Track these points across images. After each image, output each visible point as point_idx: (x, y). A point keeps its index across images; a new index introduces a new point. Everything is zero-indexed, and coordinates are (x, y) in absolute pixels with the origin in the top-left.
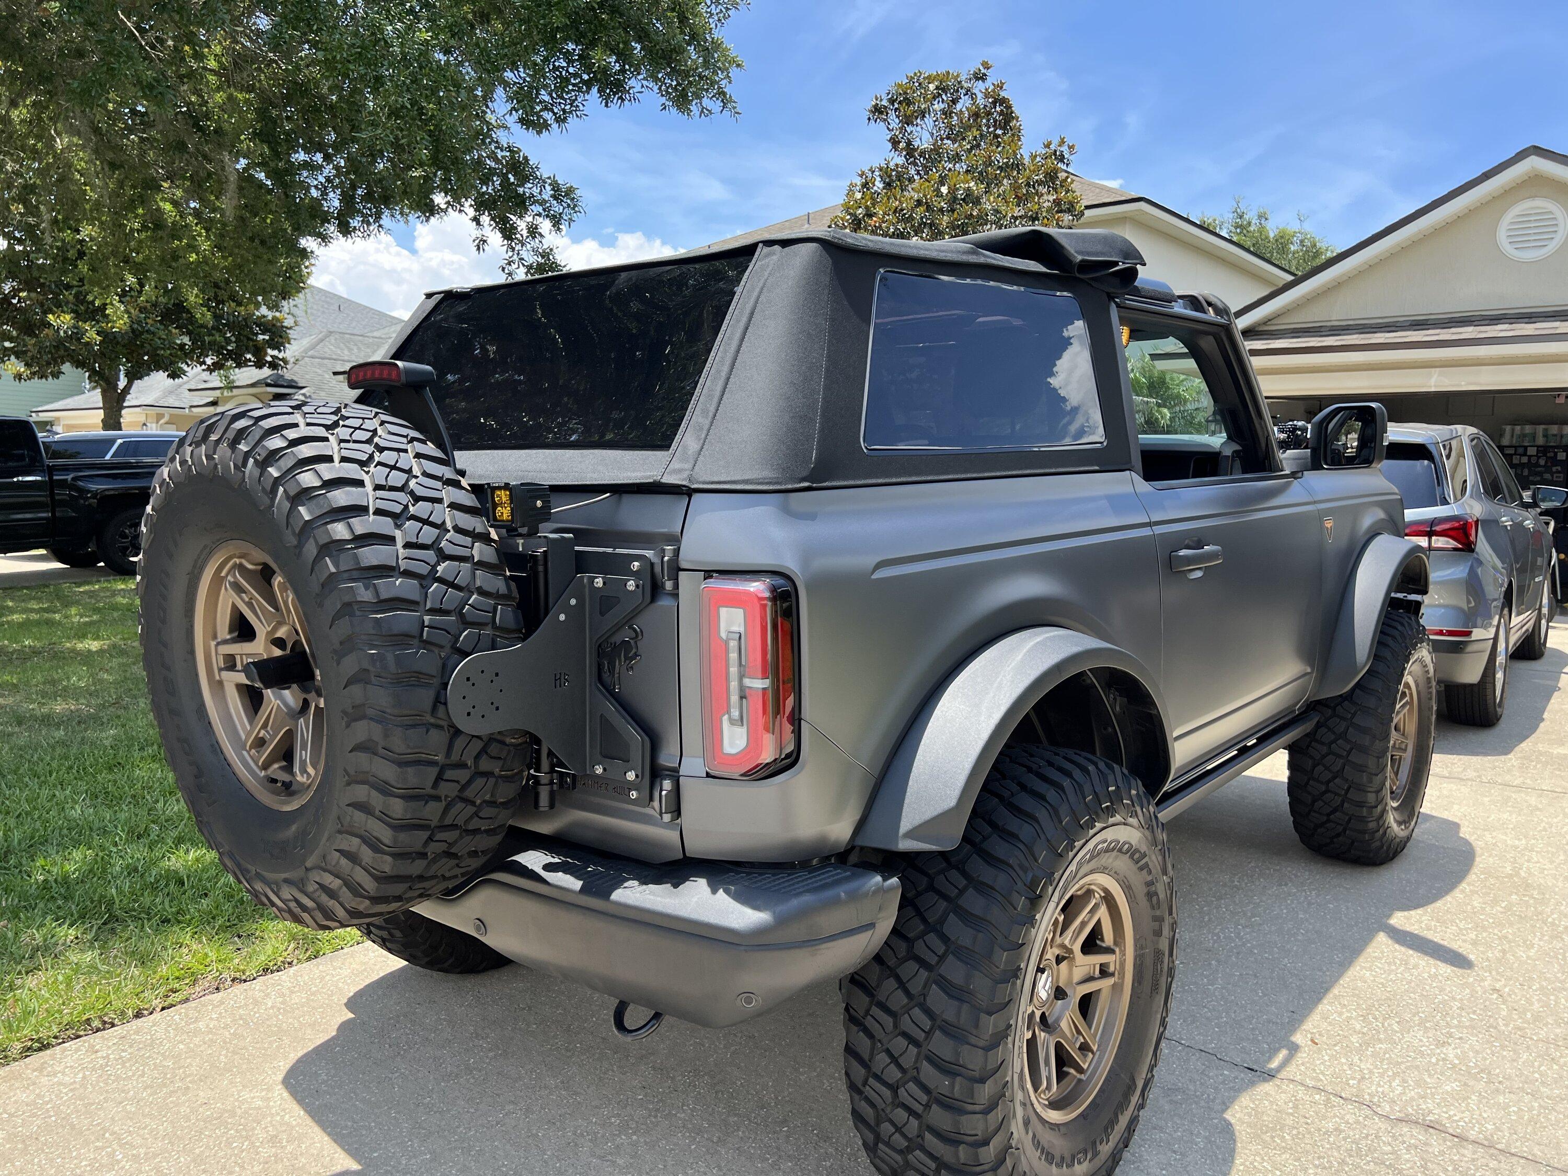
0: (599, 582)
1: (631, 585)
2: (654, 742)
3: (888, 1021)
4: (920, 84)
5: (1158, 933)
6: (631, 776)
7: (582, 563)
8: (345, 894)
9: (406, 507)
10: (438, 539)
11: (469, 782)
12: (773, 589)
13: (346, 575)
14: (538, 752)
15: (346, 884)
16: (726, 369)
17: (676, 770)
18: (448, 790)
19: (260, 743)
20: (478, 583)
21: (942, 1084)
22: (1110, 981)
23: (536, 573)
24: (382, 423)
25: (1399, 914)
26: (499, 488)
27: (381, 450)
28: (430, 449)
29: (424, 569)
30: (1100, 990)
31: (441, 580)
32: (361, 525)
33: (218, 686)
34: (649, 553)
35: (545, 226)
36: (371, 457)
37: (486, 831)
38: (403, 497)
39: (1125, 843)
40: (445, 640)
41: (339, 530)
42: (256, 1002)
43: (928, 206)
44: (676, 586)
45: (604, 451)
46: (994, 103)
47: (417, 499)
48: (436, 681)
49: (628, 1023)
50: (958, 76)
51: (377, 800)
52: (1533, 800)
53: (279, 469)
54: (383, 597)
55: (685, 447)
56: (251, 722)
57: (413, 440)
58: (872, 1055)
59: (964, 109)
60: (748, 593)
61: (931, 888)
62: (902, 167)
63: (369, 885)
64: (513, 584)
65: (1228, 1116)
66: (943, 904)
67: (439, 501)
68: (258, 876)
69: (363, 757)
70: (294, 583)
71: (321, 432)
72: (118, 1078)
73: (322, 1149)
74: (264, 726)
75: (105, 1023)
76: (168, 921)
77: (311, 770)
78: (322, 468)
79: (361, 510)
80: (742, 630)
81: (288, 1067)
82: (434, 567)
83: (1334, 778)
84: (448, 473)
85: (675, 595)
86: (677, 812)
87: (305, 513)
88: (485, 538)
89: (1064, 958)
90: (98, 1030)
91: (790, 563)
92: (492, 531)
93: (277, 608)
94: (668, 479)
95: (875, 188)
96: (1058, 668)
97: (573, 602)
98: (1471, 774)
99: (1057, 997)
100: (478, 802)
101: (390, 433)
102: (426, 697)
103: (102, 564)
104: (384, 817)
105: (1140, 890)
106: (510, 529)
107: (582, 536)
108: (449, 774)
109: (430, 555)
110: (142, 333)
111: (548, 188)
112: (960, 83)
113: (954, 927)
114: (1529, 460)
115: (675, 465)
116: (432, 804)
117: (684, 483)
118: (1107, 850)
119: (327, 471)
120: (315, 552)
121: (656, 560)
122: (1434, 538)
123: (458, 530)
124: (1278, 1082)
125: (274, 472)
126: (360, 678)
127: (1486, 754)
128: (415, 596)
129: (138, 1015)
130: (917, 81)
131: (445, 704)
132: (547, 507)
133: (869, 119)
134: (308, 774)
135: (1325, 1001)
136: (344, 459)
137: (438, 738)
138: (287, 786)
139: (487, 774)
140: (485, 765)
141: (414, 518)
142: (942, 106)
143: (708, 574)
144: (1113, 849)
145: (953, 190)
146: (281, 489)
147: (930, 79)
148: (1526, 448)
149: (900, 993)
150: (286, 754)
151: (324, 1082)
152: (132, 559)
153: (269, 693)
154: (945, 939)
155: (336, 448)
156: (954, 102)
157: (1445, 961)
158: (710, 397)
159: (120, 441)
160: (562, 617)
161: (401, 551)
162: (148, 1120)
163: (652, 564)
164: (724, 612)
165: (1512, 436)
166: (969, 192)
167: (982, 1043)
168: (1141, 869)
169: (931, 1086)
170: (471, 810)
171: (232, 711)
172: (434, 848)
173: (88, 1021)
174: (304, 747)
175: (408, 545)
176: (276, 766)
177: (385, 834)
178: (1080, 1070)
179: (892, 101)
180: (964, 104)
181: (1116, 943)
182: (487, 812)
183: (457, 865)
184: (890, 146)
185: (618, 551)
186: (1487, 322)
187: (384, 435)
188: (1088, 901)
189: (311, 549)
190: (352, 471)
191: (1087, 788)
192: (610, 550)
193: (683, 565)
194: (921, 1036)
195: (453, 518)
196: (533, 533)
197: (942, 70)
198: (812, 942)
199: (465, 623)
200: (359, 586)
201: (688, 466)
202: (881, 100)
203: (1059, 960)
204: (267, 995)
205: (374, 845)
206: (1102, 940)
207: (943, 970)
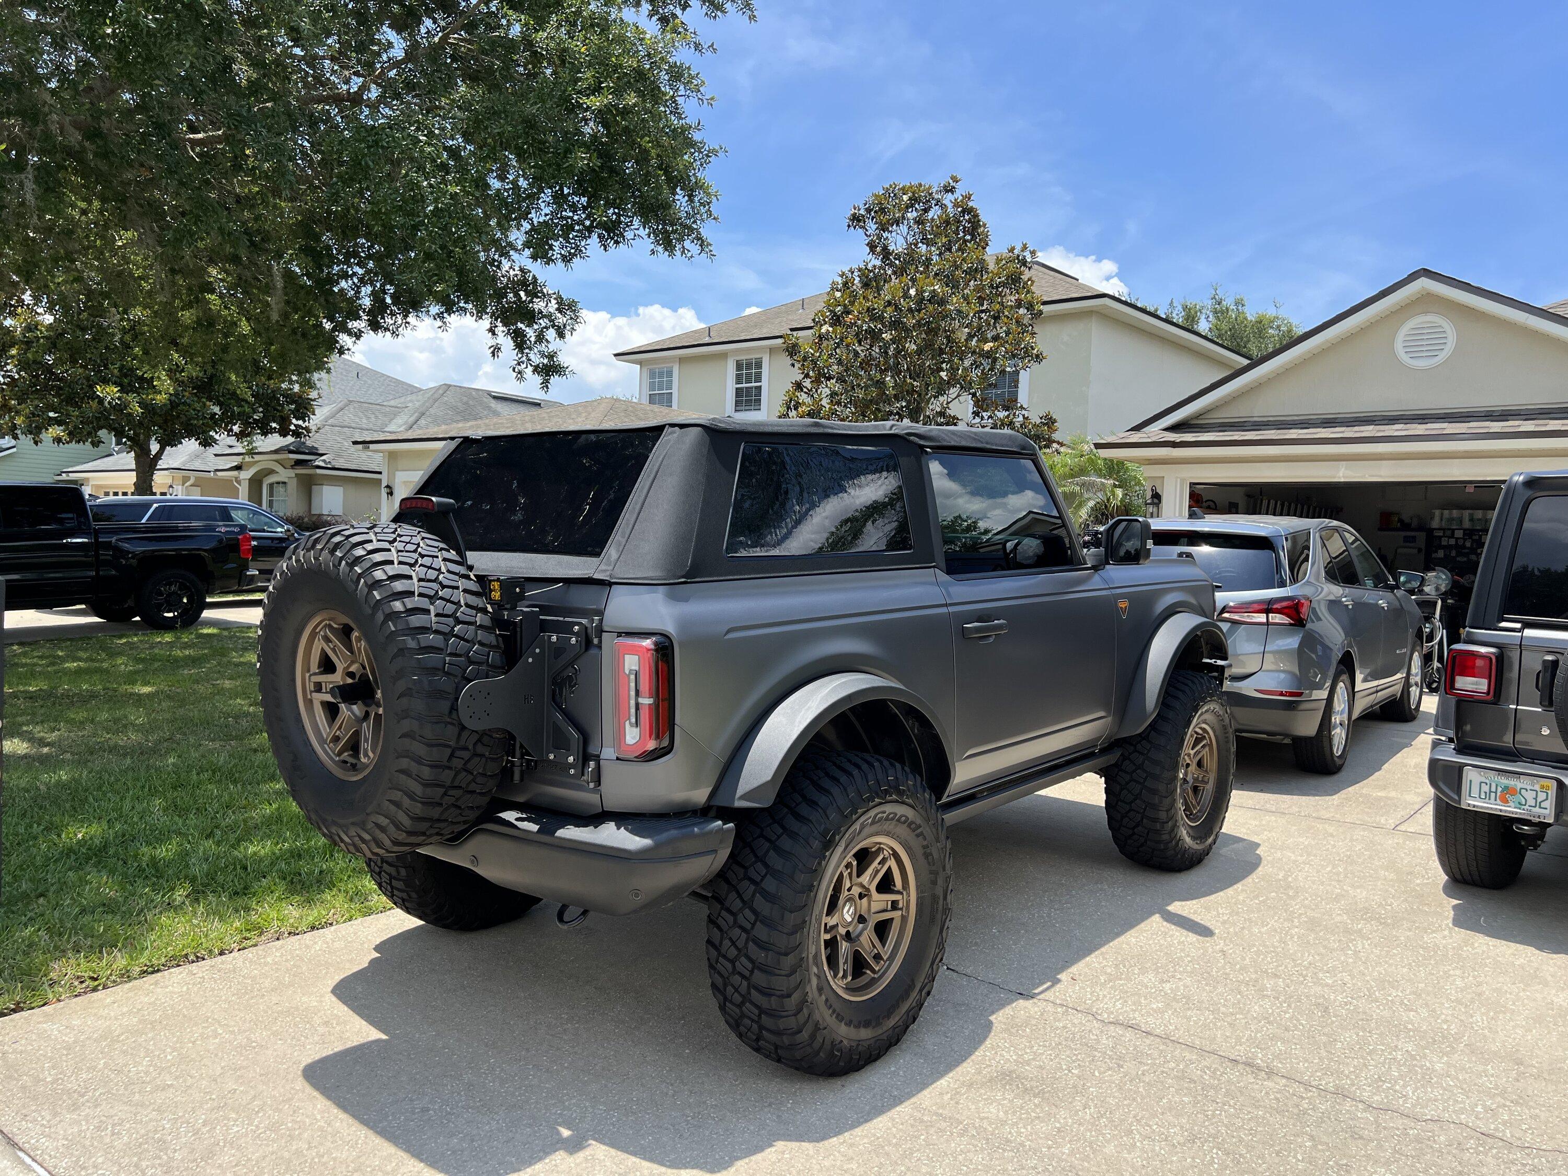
0: (554, 638)
1: (573, 641)
2: (586, 739)
3: (731, 919)
4: (895, 195)
5: (934, 883)
6: (571, 759)
7: (545, 627)
8: (392, 828)
9: (437, 592)
10: (456, 611)
11: (469, 760)
12: (656, 644)
13: (401, 633)
14: (514, 745)
15: (393, 822)
16: (638, 507)
17: (598, 756)
18: (457, 763)
19: (336, 739)
20: (479, 638)
21: (760, 956)
22: (899, 913)
23: (516, 632)
24: (423, 538)
25: (1177, 904)
26: (494, 581)
27: (422, 556)
28: (453, 554)
29: (446, 629)
30: (892, 919)
31: (456, 636)
32: (410, 603)
33: (309, 703)
34: (584, 621)
35: (551, 334)
36: (417, 561)
37: (480, 794)
38: (435, 586)
39: (901, 816)
40: (458, 671)
41: (398, 606)
42: (307, 947)
43: (896, 306)
44: (600, 641)
45: (560, 556)
46: (963, 212)
47: (443, 587)
48: (452, 697)
49: (566, 918)
50: (930, 188)
51: (414, 767)
52: (1331, 829)
53: (361, 568)
54: (422, 645)
55: (610, 555)
56: (330, 727)
57: (442, 549)
58: (721, 943)
59: (936, 217)
60: (641, 647)
61: (762, 836)
62: (880, 268)
63: (406, 822)
64: (500, 639)
65: (992, 1018)
66: (767, 845)
67: (457, 588)
68: (335, 823)
69: (407, 741)
70: (367, 635)
71: (386, 545)
72: (213, 990)
73: (361, 1028)
74: (340, 728)
75: (197, 957)
76: (238, 894)
77: (371, 754)
78: (388, 568)
79: (410, 594)
80: (637, 668)
81: (334, 984)
82: (453, 628)
83: (1135, 800)
84: (462, 570)
85: (599, 647)
86: (598, 782)
87: (377, 595)
88: (484, 611)
89: (865, 895)
90: (193, 962)
91: (670, 628)
92: (489, 606)
93: (352, 652)
94: (596, 576)
95: (855, 287)
96: (849, 697)
97: (537, 651)
98: (1295, 809)
99: (859, 922)
100: (475, 773)
101: (428, 545)
102: (445, 705)
103: (138, 618)
104: (418, 778)
105: (919, 852)
106: (499, 606)
107: (545, 609)
108: (458, 753)
109: (451, 621)
110: (178, 405)
111: (553, 302)
112: (931, 194)
113: (774, 860)
114: (1456, 541)
115: (603, 567)
116: (447, 771)
117: (607, 578)
118: (887, 819)
119: (391, 570)
120: (382, 618)
121: (588, 625)
122: (1270, 615)
123: (467, 605)
124: (1035, 1000)
125: (358, 570)
126: (407, 693)
127: (1314, 795)
128: (442, 646)
129: (221, 953)
130: (891, 193)
131: (457, 710)
132: (523, 591)
133: (849, 226)
134: (369, 757)
135: (1093, 956)
136: (400, 563)
137: (452, 731)
138: (354, 766)
139: (482, 756)
140: (480, 749)
141: (441, 598)
142: (915, 214)
143: (620, 634)
144: (892, 819)
145: (920, 292)
146: (362, 580)
147: (904, 191)
148: (1453, 531)
149: (738, 901)
150: (354, 746)
151: (360, 992)
152: (166, 615)
153: (343, 706)
154: (766, 865)
155: (395, 555)
156: (926, 211)
157: (1196, 933)
158: (627, 524)
159: (155, 505)
160: (530, 660)
161: (433, 618)
162: (237, 1012)
163: (586, 628)
164: (628, 658)
165: (1442, 520)
166: (934, 293)
167: (785, 931)
168: (918, 836)
169: (754, 957)
170: (470, 777)
171: (318, 718)
172: (447, 800)
173: (186, 956)
174: (366, 740)
175: (437, 615)
176: (346, 754)
177: (418, 789)
178: (874, 971)
179: (869, 210)
180: (934, 213)
181: (904, 888)
182: (480, 780)
183: (461, 814)
184: (868, 249)
185: (567, 619)
186: (1386, 422)
187: (424, 547)
188: (878, 855)
189: (380, 617)
190: (405, 570)
191: (870, 776)
192: (561, 619)
193: (606, 629)
194: (748, 926)
195: (465, 599)
196: (514, 608)
197: (915, 182)
198: (677, 858)
199: (471, 662)
200: (408, 639)
201: (611, 568)
202: (859, 210)
203: (861, 896)
204: (315, 943)
205: (411, 796)
206: (894, 885)
207: (763, 885)
